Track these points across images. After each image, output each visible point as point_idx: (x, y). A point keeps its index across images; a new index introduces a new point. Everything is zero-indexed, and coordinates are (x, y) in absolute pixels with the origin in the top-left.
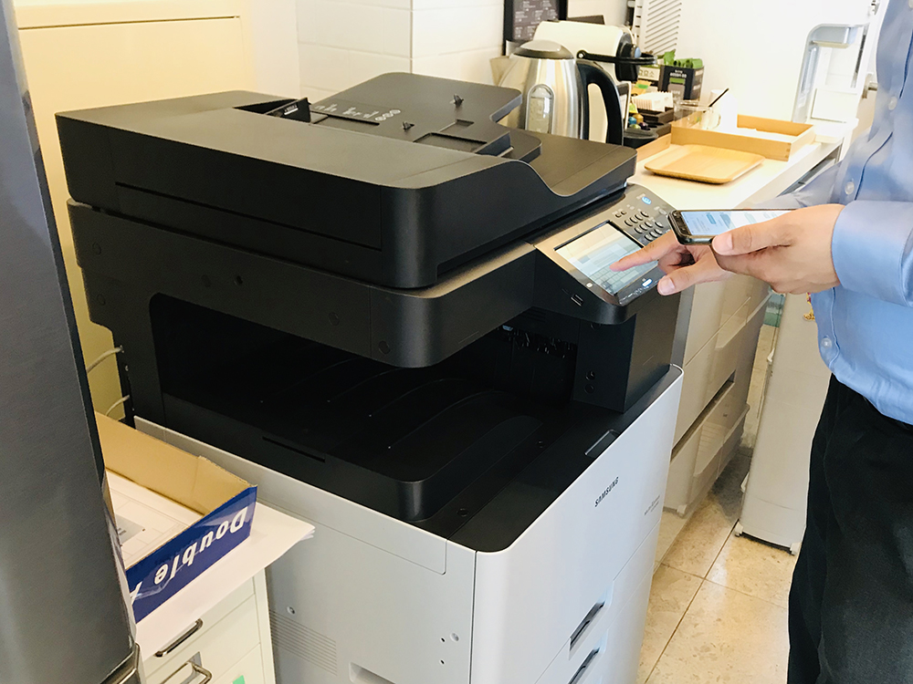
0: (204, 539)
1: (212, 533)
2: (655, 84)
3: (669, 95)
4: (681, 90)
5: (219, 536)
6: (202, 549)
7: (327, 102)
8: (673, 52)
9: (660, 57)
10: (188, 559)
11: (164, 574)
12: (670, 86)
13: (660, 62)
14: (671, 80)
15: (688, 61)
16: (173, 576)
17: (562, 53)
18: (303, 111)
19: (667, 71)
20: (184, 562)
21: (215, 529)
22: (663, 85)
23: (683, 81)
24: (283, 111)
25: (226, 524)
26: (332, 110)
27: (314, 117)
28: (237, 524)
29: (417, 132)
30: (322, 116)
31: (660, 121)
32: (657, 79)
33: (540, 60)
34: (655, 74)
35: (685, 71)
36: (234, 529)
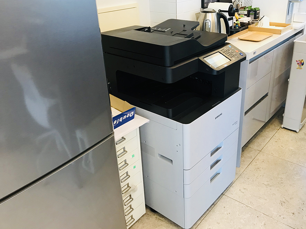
0: (124, 117)
1: (126, 116)
2: (245, 15)
3: (250, 18)
4: (253, 17)
5: (127, 117)
6: (124, 119)
7: (154, 27)
8: (251, 6)
9: (248, 8)
10: (121, 120)
11: (116, 122)
12: (250, 15)
13: (247, 9)
14: (250, 14)
15: (255, 8)
16: (117, 123)
17: (213, 11)
18: (149, 30)
19: (249, 12)
20: (120, 121)
21: (126, 115)
22: (248, 15)
23: (254, 14)
24: (144, 30)
25: (129, 114)
26: (155, 29)
27: (152, 31)
28: (131, 115)
29: (173, 34)
30: (153, 31)
31: (245, 25)
32: (246, 14)
33: (207, 13)
34: (246, 13)
35: (254, 11)
36: (130, 116)
